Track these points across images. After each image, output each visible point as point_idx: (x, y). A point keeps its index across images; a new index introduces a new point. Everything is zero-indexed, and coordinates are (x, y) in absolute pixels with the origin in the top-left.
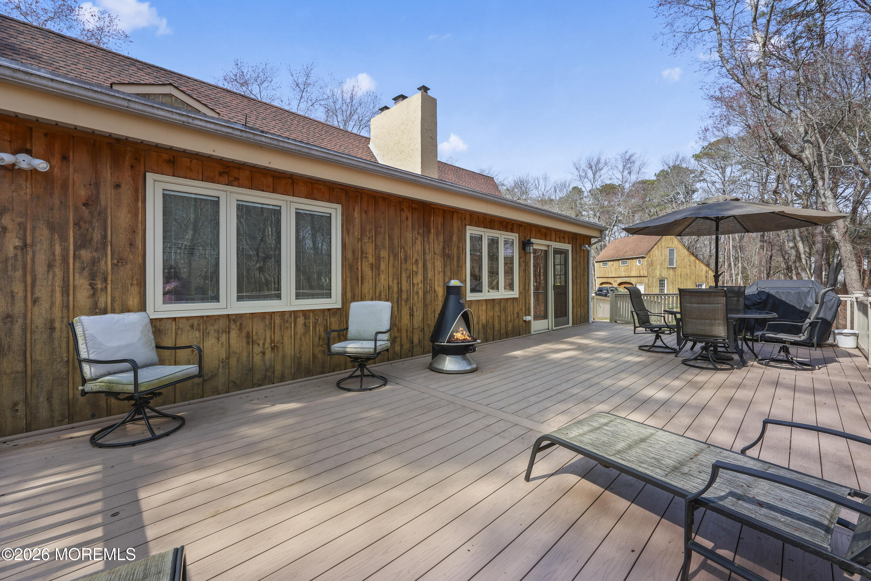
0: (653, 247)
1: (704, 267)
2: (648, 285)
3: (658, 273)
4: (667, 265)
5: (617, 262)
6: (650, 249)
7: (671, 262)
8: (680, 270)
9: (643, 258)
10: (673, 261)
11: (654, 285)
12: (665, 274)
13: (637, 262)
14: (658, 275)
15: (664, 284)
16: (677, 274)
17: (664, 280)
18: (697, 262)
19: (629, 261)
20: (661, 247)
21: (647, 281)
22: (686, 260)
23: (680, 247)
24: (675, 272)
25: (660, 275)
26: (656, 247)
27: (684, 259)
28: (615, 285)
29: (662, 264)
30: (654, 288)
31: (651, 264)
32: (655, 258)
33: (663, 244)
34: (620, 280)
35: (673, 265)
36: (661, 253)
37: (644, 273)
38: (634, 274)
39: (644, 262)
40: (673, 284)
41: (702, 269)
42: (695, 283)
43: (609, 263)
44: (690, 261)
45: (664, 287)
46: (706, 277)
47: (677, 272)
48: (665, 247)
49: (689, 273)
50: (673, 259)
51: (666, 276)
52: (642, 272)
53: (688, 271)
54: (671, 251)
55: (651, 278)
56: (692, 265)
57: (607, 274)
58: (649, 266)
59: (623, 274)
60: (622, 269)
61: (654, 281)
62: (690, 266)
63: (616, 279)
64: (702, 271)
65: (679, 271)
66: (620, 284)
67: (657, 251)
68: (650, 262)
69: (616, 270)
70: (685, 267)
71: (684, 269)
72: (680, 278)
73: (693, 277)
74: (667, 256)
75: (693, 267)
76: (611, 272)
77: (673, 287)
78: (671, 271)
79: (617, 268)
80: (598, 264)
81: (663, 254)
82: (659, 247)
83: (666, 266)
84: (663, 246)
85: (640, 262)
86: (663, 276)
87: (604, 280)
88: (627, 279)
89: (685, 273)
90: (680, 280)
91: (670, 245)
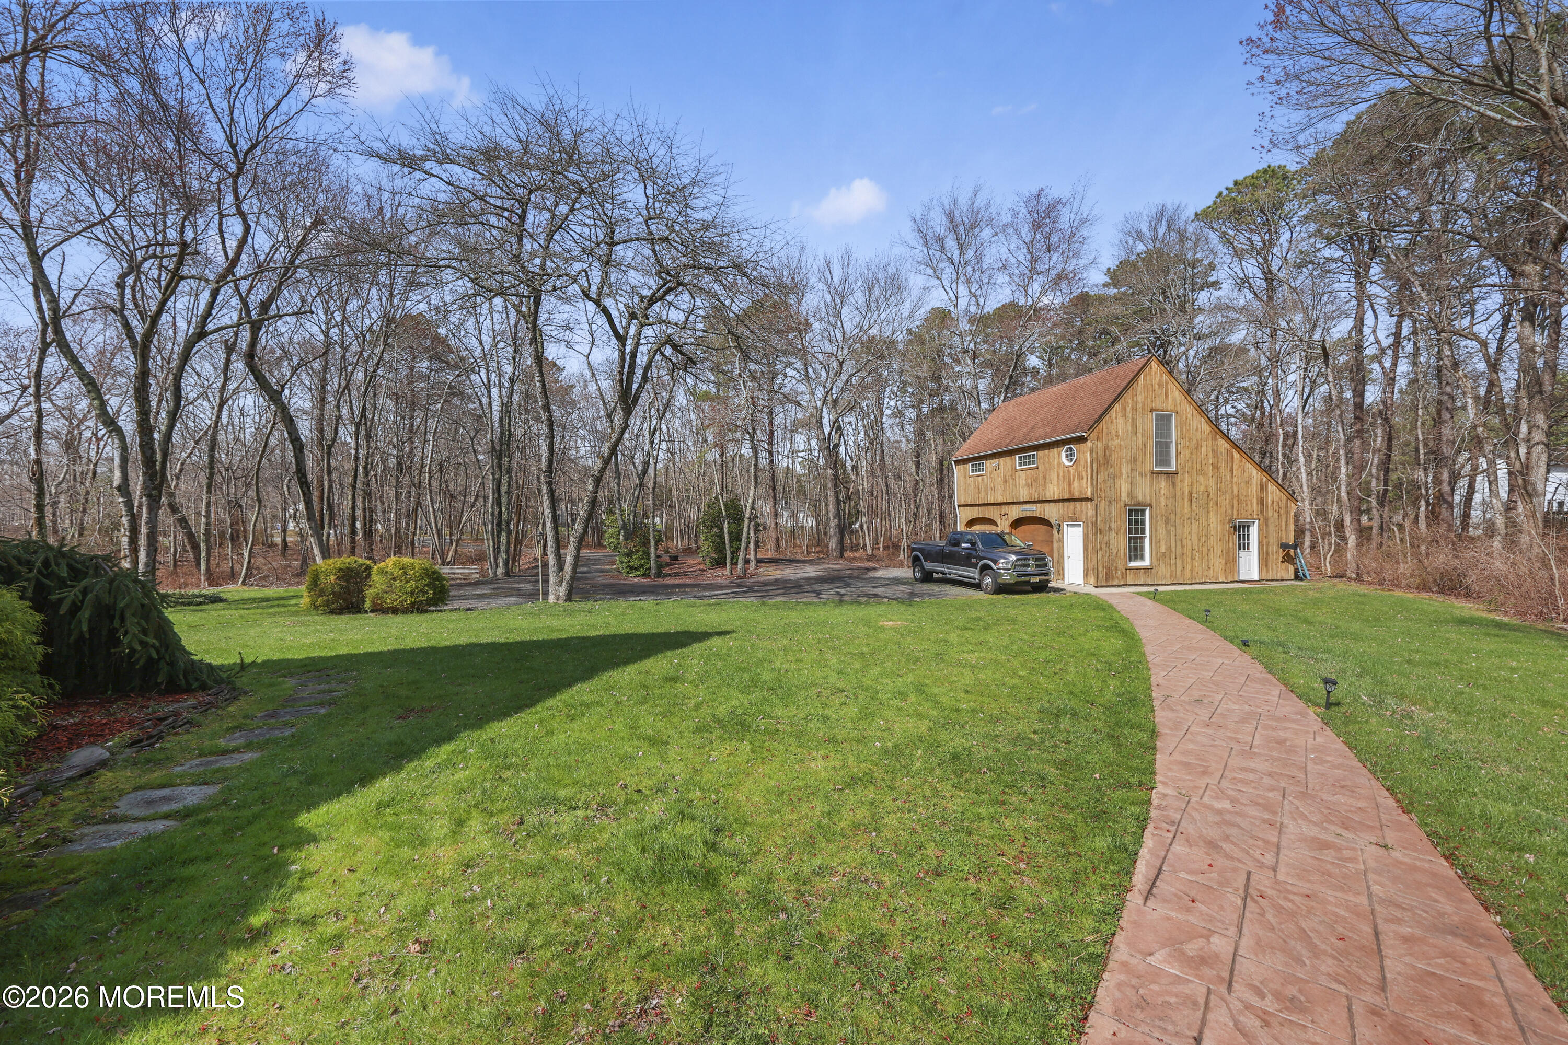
0: (1109, 408)
1: (1254, 472)
2: (1094, 524)
3: (1124, 487)
4: (1150, 463)
5: (1008, 459)
6: (1100, 413)
7: (1162, 455)
8: (1187, 479)
9: (1081, 440)
10: (1168, 453)
11: (1114, 526)
12: (1144, 491)
13: (1064, 455)
14: (1124, 496)
15: (1143, 522)
16: (1179, 493)
17: (1143, 511)
18: (1236, 455)
19: (1041, 453)
20: (1134, 409)
21: (1091, 513)
22: (1204, 449)
23: (1188, 410)
24: (1174, 484)
25: (1130, 494)
26: (1117, 406)
27: (1198, 447)
28: (1003, 526)
29: (1135, 460)
30: (1113, 534)
31: (1103, 461)
32: (1116, 442)
33: (1140, 398)
34: (1015, 513)
35: (1168, 464)
36: (1134, 425)
37: (1083, 487)
38: (1053, 491)
39: (1084, 452)
40: (1167, 522)
41: (1250, 477)
42: (1230, 521)
43: (990, 464)
44: (1215, 452)
45: (1143, 531)
46: (1261, 502)
47: (1179, 484)
48: (1143, 409)
49: (1212, 491)
50: (1167, 445)
51: (1148, 500)
52: (1076, 484)
53: (1212, 483)
54: (1163, 421)
55: (1103, 504)
56: (1223, 465)
57: (982, 495)
58: (1099, 466)
59: (1024, 495)
60: (1022, 477)
61: (1114, 513)
62: (1216, 467)
63: (1005, 509)
64: (1248, 482)
65: (1184, 482)
66: (1017, 523)
67: (1121, 421)
68: (1100, 452)
69: (1005, 481)
70: (1202, 472)
71: (1201, 478)
72: (1187, 504)
73: (1225, 502)
74: (1149, 437)
75: (1224, 472)
76: (993, 489)
77: (1168, 532)
78: (1163, 483)
79: (1008, 475)
80: (961, 467)
81: (1140, 431)
82: (1128, 409)
83: (1148, 468)
84: (1139, 406)
85: (1069, 456)
86: (1140, 498)
87: (975, 513)
88: (1033, 507)
89: (1202, 488)
90: (1187, 510)
91: (1158, 404)
